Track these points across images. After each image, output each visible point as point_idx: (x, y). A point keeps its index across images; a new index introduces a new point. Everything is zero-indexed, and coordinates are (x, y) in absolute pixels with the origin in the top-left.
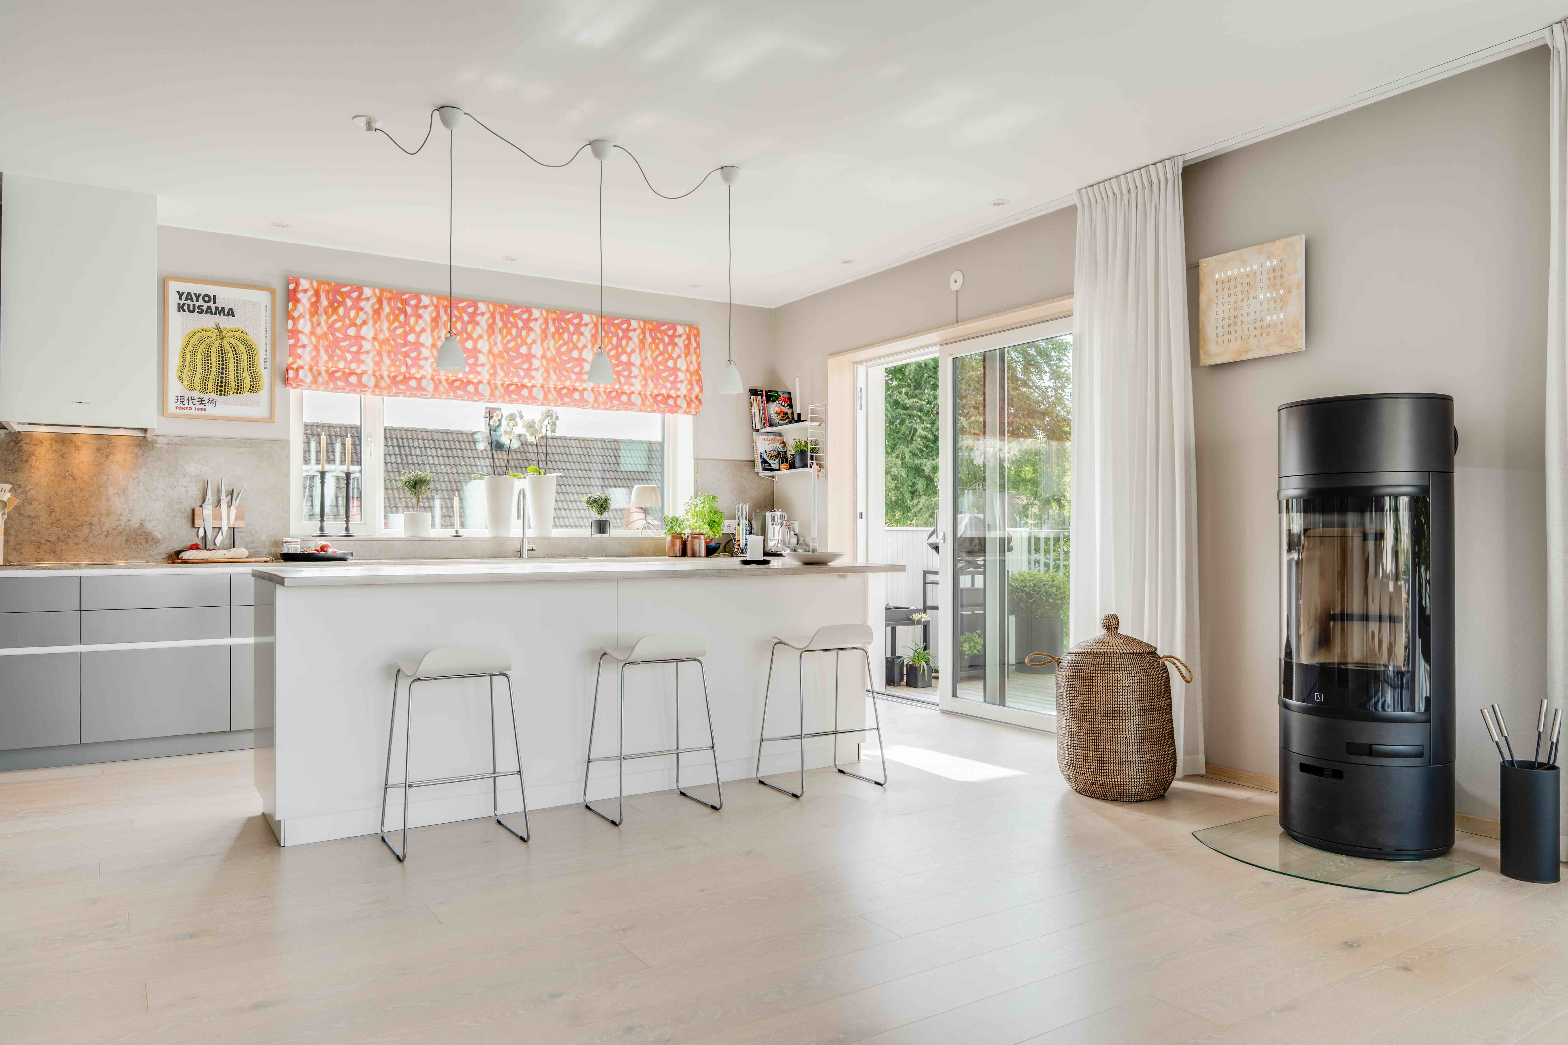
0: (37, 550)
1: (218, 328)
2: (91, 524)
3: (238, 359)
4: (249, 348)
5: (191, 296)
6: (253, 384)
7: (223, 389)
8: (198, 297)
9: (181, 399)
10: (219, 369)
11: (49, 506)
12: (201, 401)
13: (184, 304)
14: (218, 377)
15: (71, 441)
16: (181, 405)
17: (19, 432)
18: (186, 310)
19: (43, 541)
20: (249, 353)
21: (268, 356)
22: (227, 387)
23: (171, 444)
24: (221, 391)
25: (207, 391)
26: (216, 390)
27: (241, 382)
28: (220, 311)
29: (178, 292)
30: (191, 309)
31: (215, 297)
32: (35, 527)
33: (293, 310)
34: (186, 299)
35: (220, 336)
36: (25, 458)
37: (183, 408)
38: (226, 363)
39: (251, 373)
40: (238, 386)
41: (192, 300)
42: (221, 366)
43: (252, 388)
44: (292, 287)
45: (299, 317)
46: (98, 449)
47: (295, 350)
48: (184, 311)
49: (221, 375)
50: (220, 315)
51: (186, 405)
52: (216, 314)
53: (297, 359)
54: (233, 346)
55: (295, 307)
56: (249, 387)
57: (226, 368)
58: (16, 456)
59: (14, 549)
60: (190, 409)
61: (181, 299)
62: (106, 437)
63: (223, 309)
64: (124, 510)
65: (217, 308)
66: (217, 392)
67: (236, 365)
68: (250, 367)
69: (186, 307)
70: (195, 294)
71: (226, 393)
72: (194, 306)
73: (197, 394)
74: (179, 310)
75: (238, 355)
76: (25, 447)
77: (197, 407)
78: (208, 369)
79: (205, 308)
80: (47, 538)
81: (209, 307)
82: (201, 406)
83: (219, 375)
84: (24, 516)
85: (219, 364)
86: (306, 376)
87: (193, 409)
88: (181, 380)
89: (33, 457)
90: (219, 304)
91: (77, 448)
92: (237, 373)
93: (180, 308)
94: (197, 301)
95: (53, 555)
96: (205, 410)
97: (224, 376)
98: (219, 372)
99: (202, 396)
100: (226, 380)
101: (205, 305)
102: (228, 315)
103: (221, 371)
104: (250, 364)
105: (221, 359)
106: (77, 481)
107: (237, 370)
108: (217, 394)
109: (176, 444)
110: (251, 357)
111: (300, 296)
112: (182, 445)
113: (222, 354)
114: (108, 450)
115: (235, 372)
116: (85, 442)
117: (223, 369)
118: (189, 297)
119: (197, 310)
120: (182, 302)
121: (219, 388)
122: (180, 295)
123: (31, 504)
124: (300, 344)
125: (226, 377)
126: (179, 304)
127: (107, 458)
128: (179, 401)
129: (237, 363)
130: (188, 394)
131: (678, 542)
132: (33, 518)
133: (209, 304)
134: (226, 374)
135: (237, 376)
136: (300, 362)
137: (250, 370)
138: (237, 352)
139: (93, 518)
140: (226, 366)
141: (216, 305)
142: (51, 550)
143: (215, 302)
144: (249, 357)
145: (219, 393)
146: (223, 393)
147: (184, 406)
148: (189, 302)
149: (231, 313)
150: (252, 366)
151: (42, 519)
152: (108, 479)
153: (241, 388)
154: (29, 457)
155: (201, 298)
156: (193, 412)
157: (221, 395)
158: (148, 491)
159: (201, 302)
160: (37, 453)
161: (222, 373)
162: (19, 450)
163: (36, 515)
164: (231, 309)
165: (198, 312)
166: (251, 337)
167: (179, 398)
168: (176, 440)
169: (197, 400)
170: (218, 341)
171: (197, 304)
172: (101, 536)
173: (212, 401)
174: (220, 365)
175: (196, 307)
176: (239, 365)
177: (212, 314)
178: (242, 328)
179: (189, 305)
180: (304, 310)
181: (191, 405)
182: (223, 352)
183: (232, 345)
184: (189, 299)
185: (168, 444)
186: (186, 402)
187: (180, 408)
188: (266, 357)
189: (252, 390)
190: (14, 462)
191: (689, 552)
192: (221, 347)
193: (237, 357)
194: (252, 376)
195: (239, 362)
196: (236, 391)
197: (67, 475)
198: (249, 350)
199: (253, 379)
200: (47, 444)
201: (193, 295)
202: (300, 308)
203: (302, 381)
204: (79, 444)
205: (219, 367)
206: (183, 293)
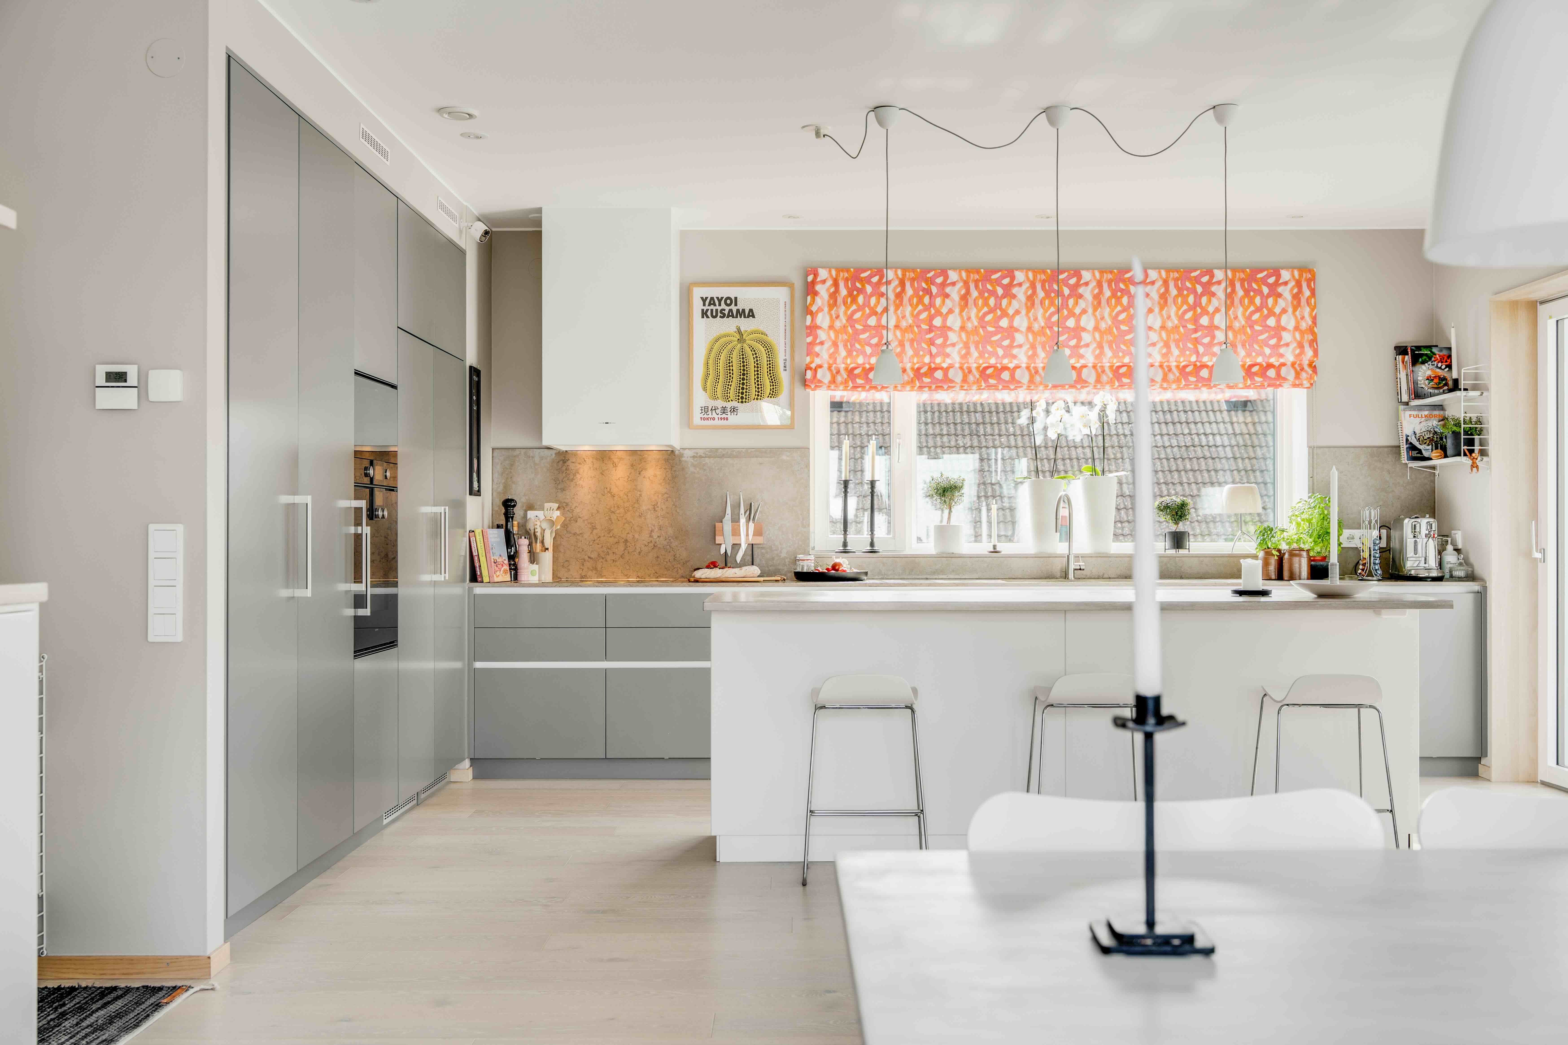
0: (582, 567)
1: (739, 331)
2: (626, 541)
3: (758, 362)
4: (769, 350)
5: (714, 301)
6: (773, 389)
7: (744, 396)
8: (720, 300)
9: (705, 410)
10: (740, 375)
11: (591, 523)
12: (724, 410)
13: (707, 310)
14: (740, 384)
15: (609, 458)
16: (706, 416)
17: (566, 451)
18: (709, 315)
19: (586, 558)
20: (769, 355)
21: (788, 357)
22: (747, 394)
23: (696, 457)
24: (742, 398)
25: (729, 399)
26: (737, 397)
27: (761, 388)
28: (741, 313)
29: (702, 298)
30: (714, 315)
31: (736, 298)
32: (579, 544)
33: (811, 304)
34: (709, 305)
35: (741, 340)
36: (571, 477)
37: (708, 419)
38: (747, 368)
39: (771, 377)
40: (759, 392)
41: (715, 305)
42: (742, 372)
43: (771, 393)
44: (810, 278)
45: (817, 312)
46: (632, 465)
47: (812, 349)
48: (708, 317)
49: (742, 381)
50: (741, 317)
51: (710, 416)
52: (737, 317)
53: (815, 358)
54: (753, 350)
55: (813, 300)
56: (768, 391)
57: (747, 374)
58: (564, 475)
59: (563, 566)
60: (714, 419)
61: (704, 305)
62: (639, 453)
63: (744, 310)
64: (654, 526)
65: (738, 310)
66: (738, 399)
67: (756, 369)
68: (770, 370)
69: (709, 313)
70: (718, 298)
71: (747, 401)
72: (717, 310)
73: (720, 403)
74: (703, 317)
75: (758, 359)
76: (572, 466)
77: (720, 416)
78: (730, 376)
79: (726, 312)
80: (589, 554)
81: (731, 310)
82: (724, 416)
83: (740, 381)
84: (571, 533)
85: (740, 369)
86: (824, 376)
87: (716, 419)
88: (705, 389)
89: (578, 476)
90: (740, 307)
91: (615, 466)
92: (758, 378)
93: (704, 314)
94: (720, 305)
95: (594, 572)
96: (727, 419)
97: (745, 381)
98: (740, 378)
99: (725, 404)
100: (747, 386)
101: (727, 309)
102: (749, 316)
103: (742, 377)
104: (770, 367)
105: (742, 364)
106: (615, 498)
107: (758, 374)
108: (739, 402)
109: (701, 457)
110: (771, 359)
111: (818, 287)
112: (706, 457)
113: (743, 358)
114: (640, 466)
115: (756, 377)
116: (621, 459)
117: (744, 374)
118: (712, 302)
119: (719, 314)
120: (705, 308)
121: (741, 395)
122: (704, 300)
123: (577, 522)
124: (818, 341)
125: (747, 383)
126: (703, 310)
127: (640, 474)
128: (703, 411)
129: (758, 367)
130: (712, 403)
131: (1273, 561)
132: (578, 535)
133: (730, 308)
134: (747, 380)
135: (758, 381)
136: (818, 361)
137: (770, 374)
138: (757, 355)
139: (628, 535)
140: (747, 371)
141: (737, 308)
142: (593, 567)
143: (736, 305)
144: (768, 359)
145: (740, 400)
146: (744, 400)
147: (708, 416)
148: (712, 307)
149: (751, 314)
150: (771, 369)
151: (586, 536)
152: (641, 495)
153: (761, 393)
154: (575, 475)
155: (723, 302)
156: (717, 422)
157: (742, 402)
158: (676, 506)
159: (723, 306)
160: (581, 471)
161: (743, 379)
162: (566, 470)
163: (581, 532)
164: (751, 310)
165: (720, 317)
166: (771, 339)
167: (703, 408)
168: (701, 452)
169: (720, 409)
170: (739, 346)
171: (719, 308)
172: (635, 553)
173: (734, 410)
174: (742, 371)
175: (719, 311)
176: (759, 369)
177: (733, 317)
178: (761, 328)
179: (712, 310)
180: (823, 304)
181: (714, 415)
182: (744, 356)
183: (753, 348)
184: (712, 304)
185: (694, 457)
186: (710, 412)
187: (704, 419)
188: (785, 358)
189: (772, 395)
190: (562, 481)
191: (1286, 574)
192: (742, 352)
193: (757, 361)
194: (772, 380)
195: (759, 366)
196: (756, 397)
197: (606, 492)
198: (768, 352)
199: (773, 382)
200: (589, 461)
201: (716, 299)
202: (819, 301)
203: (820, 381)
204: (616, 460)
205: (740, 372)
206: (707, 298)
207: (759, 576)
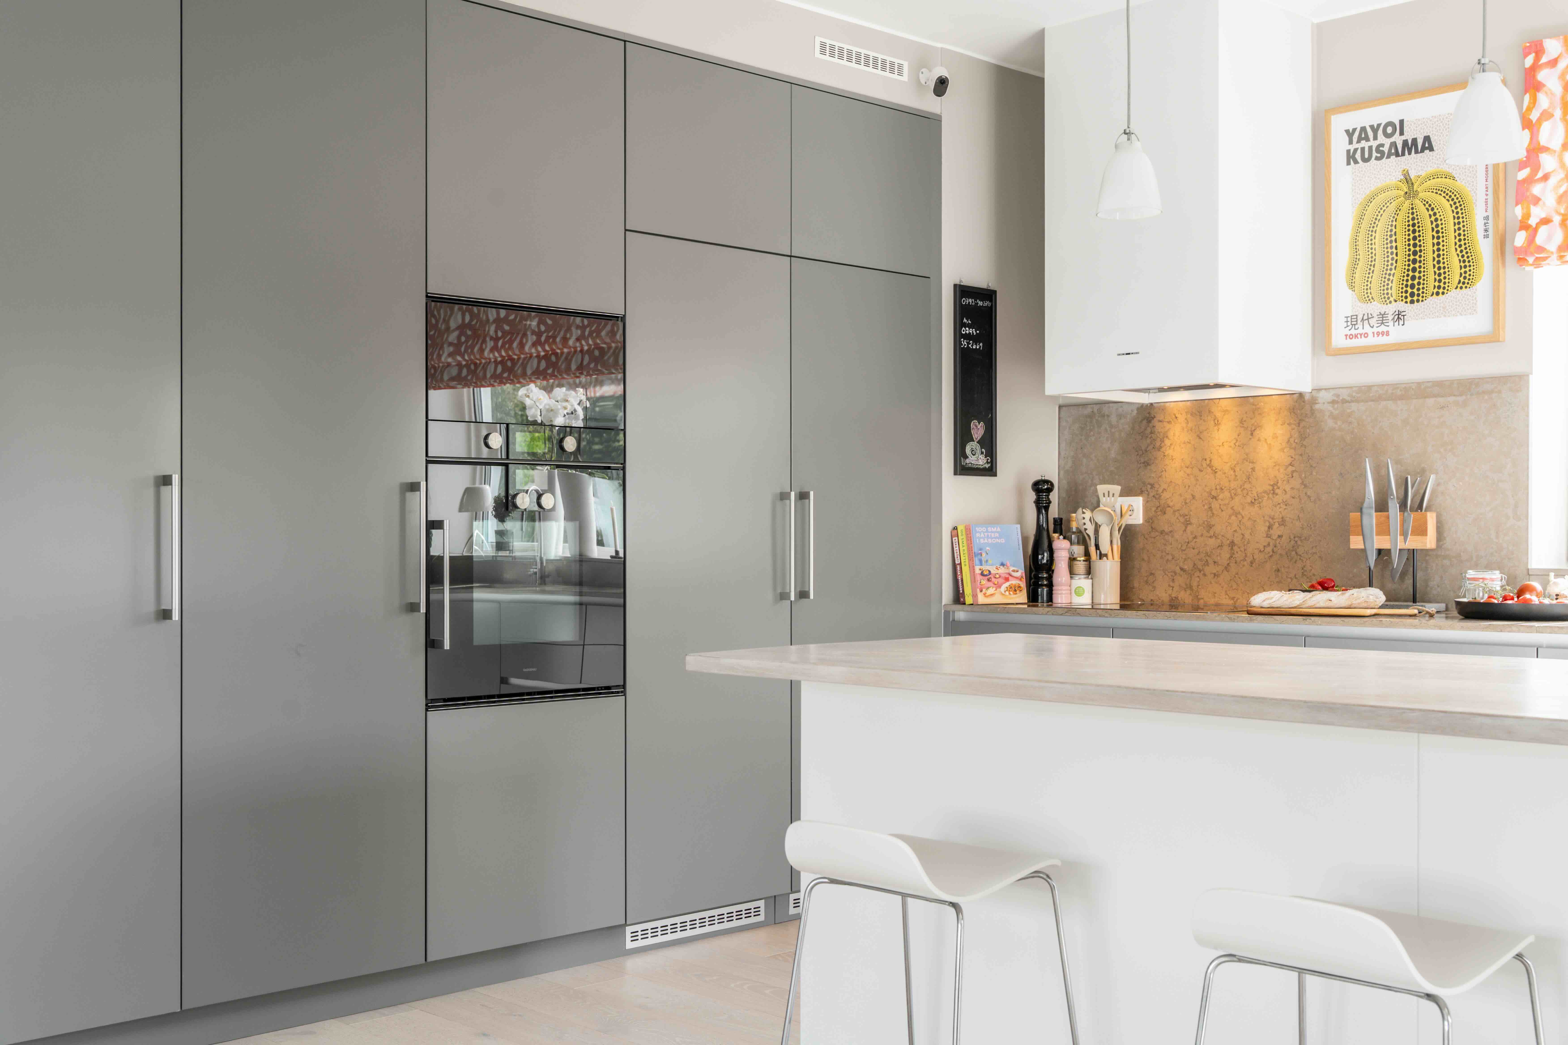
0: (1172, 584)
1: (1407, 179)
2: (1232, 544)
3: (1439, 229)
4: (1458, 205)
5: (1366, 133)
6: (1465, 272)
7: (1415, 290)
8: (1375, 130)
9: (1352, 321)
10: (1409, 255)
11: (1184, 516)
12: (1383, 317)
13: (1356, 150)
14: (1408, 270)
15: (1210, 412)
16: (1353, 332)
17: (1152, 404)
18: (1359, 159)
19: (1178, 570)
20: (1457, 213)
21: (1490, 213)
22: (1421, 286)
23: (1337, 402)
24: (1412, 294)
25: (1392, 299)
26: (1404, 295)
27: (1445, 273)
28: (1410, 147)
29: (1347, 131)
30: (1366, 156)
31: (1402, 122)
32: (1168, 548)
33: (1530, 109)
34: (1358, 142)
35: (1411, 194)
36: (1158, 444)
37: (1356, 336)
38: (1420, 241)
39: (1461, 251)
40: (1440, 281)
41: (1367, 139)
42: (1412, 249)
43: (1462, 280)
44: (1529, 61)
45: (1540, 120)
46: (1242, 422)
47: (1528, 190)
48: (1356, 162)
49: (1412, 266)
50: (1410, 154)
51: (1360, 331)
52: (1403, 154)
53: (1532, 207)
54: (1430, 207)
55: (1534, 101)
56: (1457, 278)
57: (1420, 251)
58: (1149, 441)
59: (1147, 582)
60: (1366, 335)
61: (1351, 142)
62: (1251, 400)
63: (1415, 141)
64: (1273, 519)
65: (1405, 143)
66: (1406, 297)
67: (1435, 241)
68: (1460, 240)
69: (1358, 156)
70: (1372, 127)
71: (1420, 298)
72: (1370, 148)
73: (1376, 308)
74: (1348, 163)
75: (1439, 222)
76: (1159, 427)
77: (1375, 330)
78: (1393, 259)
79: (1386, 149)
80: (1181, 564)
81: (1394, 145)
82: (1383, 328)
83: (1409, 265)
84: (1157, 531)
85: (1409, 245)
86: (1549, 238)
87: (1371, 335)
88: (1352, 286)
89: (1167, 442)
90: (1409, 136)
91: (1217, 423)
92: (1439, 256)
93: (1351, 158)
94: (1375, 138)
95: (1189, 592)
96: (1388, 333)
97: (1417, 265)
98: (1409, 260)
99: (1384, 308)
100: (1420, 272)
101: (1387, 142)
102: (1423, 149)
103: (1412, 257)
104: (1459, 235)
105: (1412, 235)
106: (1217, 475)
107: (1439, 250)
108: (1406, 302)
109: (1344, 401)
110: (1461, 220)
111: (1542, 76)
112: (1352, 401)
113: (1414, 225)
114: (1253, 421)
115: (1435, 255)
116: (1226, 412)
117: (1415, 253)
118: (1363, 135)
119: (1375, 154)
120: (1352, 148)
121: (1410, 290)
122: (1350, 134)
123: (1165, 513)
124: (1540, 175)
125: (1420, 267)
126: (1348, 151)
127: (1252, 434)
128: (1349, 323)
129: (1438, 238)
130: (1363, 309)
132: (1167, 534)
133: (1392, 139)
134: (1420, 262)
135: (1439, 262)
136: (1537, 214)
137: (1460, 246)
138: (1438, 216)
139: (1236, 535)
140: (1420, 246)
141: (1404, 138)
142: (1186, 585)
143: (1402, 133)
144: (1456, 221)
145: (1409, 299)
146: (1415, 298)
147: (1357, 332)
148: (1363, 144)
149: (1428, 145)
150: (1462, 237)
151: (1177, 536)
152: (1253, 469)
153: (1445, 283)
154: (1162, 441)
155: (1380, 132)
156: (1371, 341)
157: (1412, 302)
158: (1305, 486)
159: (1381, 139)
160: (1171, 434)
161: (1414, 261)
162: (1151, 433)
163: (1170, 529)
164: (1427, 139)
165: (1377, 159)
166: (1462, 184)
167: (1349, 319)
168: (1345, 395)
169: (1376, 318)
170: (1408, 203)
171: (1375, 144)
172: (1245, 563)
173: (1399, 317)
174: (1411, 247)
175: (1374, 149)
176: (1440, 240)
177: (1397, 155)
178: (1445, 168)
179: (1363, 149)
180: (1551, 104)
181: (1367, 329)
182: (1416, 221)
183: (1430, 205)
184: (1363, 139)
185: (1333, 402)
186: (1360, 325)
187: (1351, 337)
188: (1485, 214)
189: (1464, 283)
190: (1146, 451)
192: (1413, 213)
193: (1437, 226)
194: (1463, 256)
195: (1440, 235)
196: (1436, 290)
197: (1205, 465)
198: (1456, 208)
199: (1464, 261)
200: (1181, 418)
201: (1369, 130)
202: (1543, 102)
203: (1541, 249)
204: (1219, 415)
205: (1409, 250)
206: (1354, 130)
207: (1382, 607)
